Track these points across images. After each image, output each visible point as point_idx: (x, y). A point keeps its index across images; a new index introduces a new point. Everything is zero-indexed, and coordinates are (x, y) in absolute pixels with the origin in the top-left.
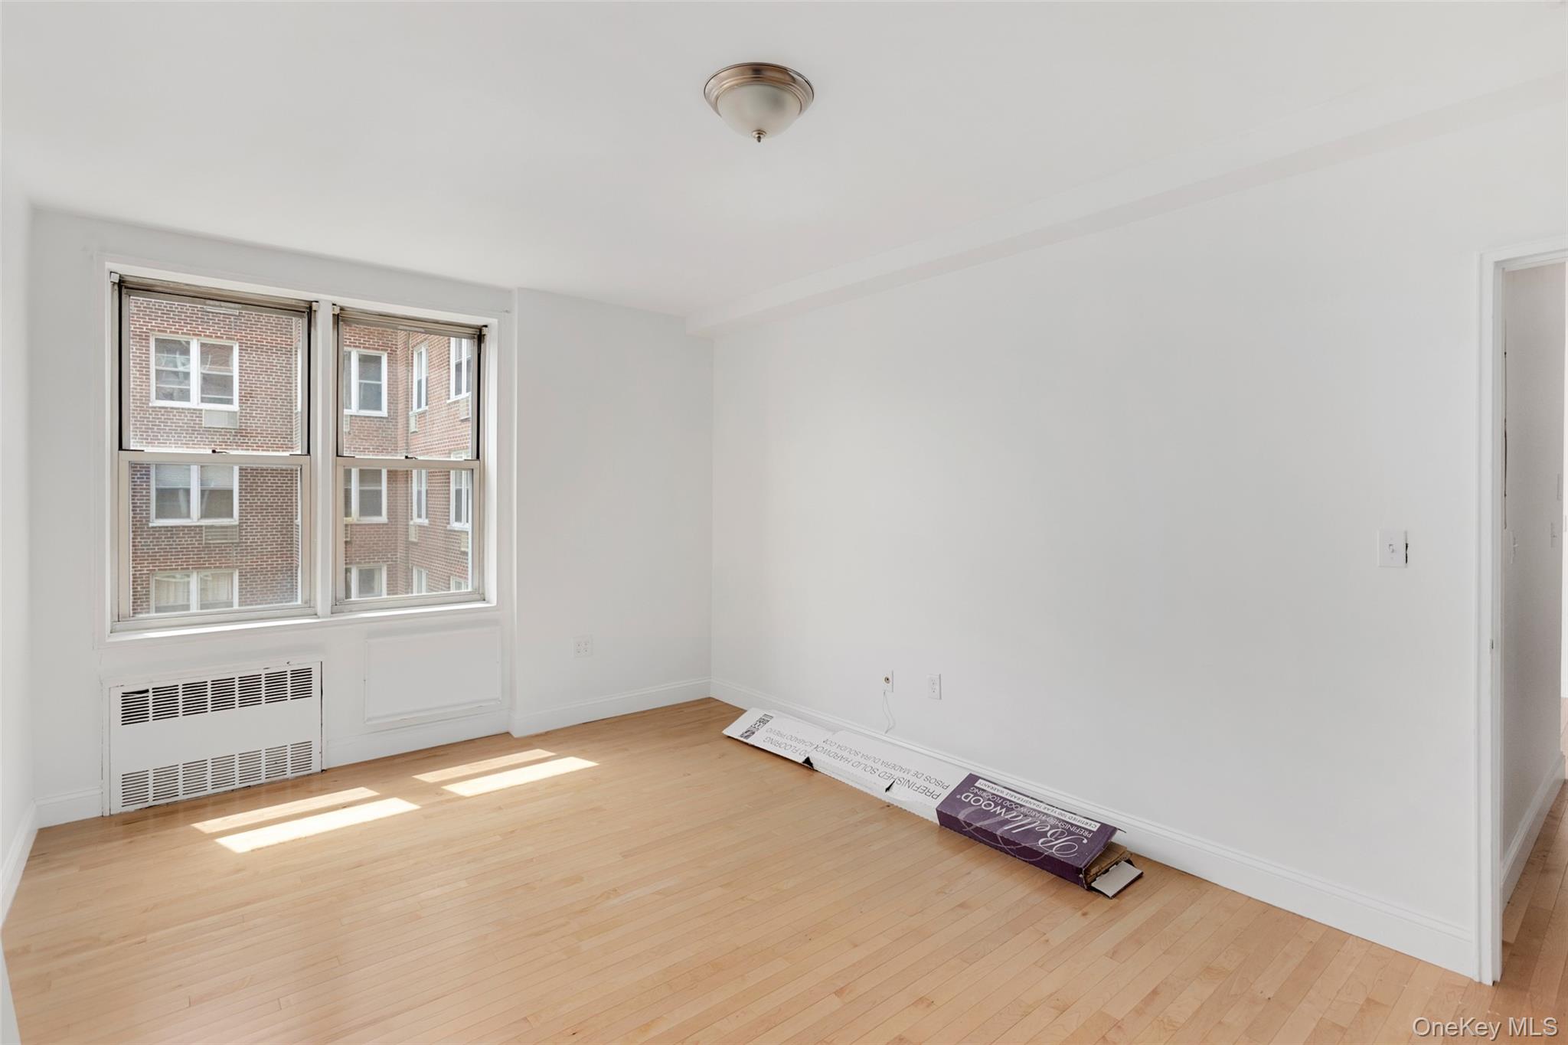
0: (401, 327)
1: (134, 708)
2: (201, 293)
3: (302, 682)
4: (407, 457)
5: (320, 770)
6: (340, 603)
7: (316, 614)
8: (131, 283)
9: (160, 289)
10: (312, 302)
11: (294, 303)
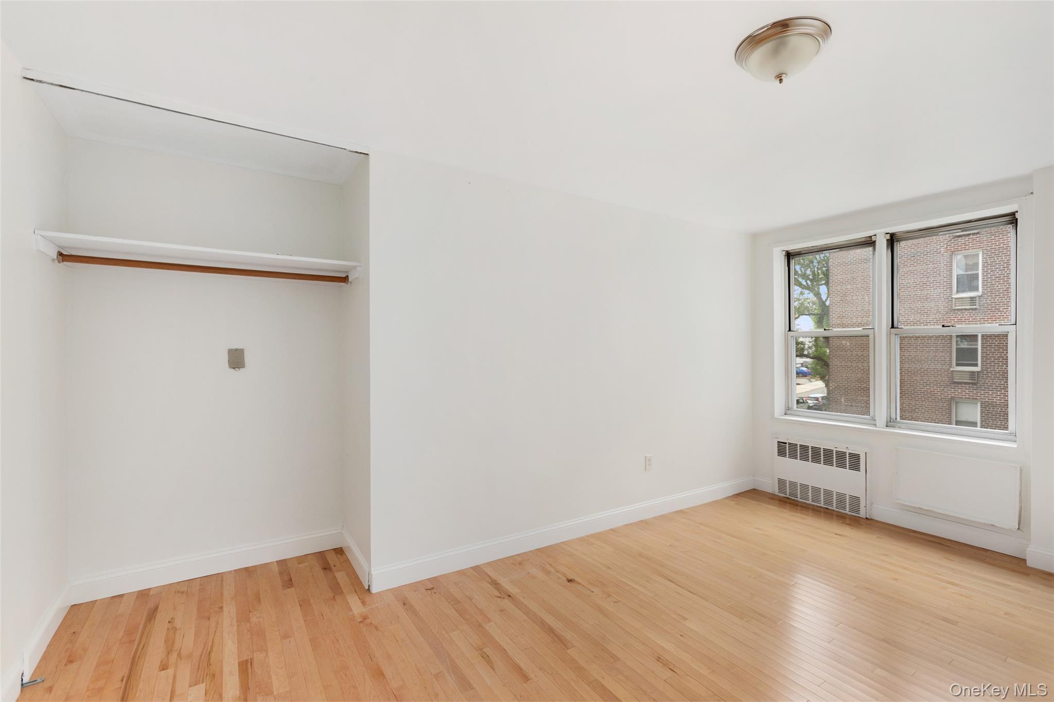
0: (940, 233)
1: (783, 449)
2: (820, 249)
3: (854, 462)
4: (943, 326)
5: (865, 517)
6: (890, 423)
7: (876, 425)
8: (793, 253)
9: (804, 252)
10: (871, 236)
11: (863, 240)
